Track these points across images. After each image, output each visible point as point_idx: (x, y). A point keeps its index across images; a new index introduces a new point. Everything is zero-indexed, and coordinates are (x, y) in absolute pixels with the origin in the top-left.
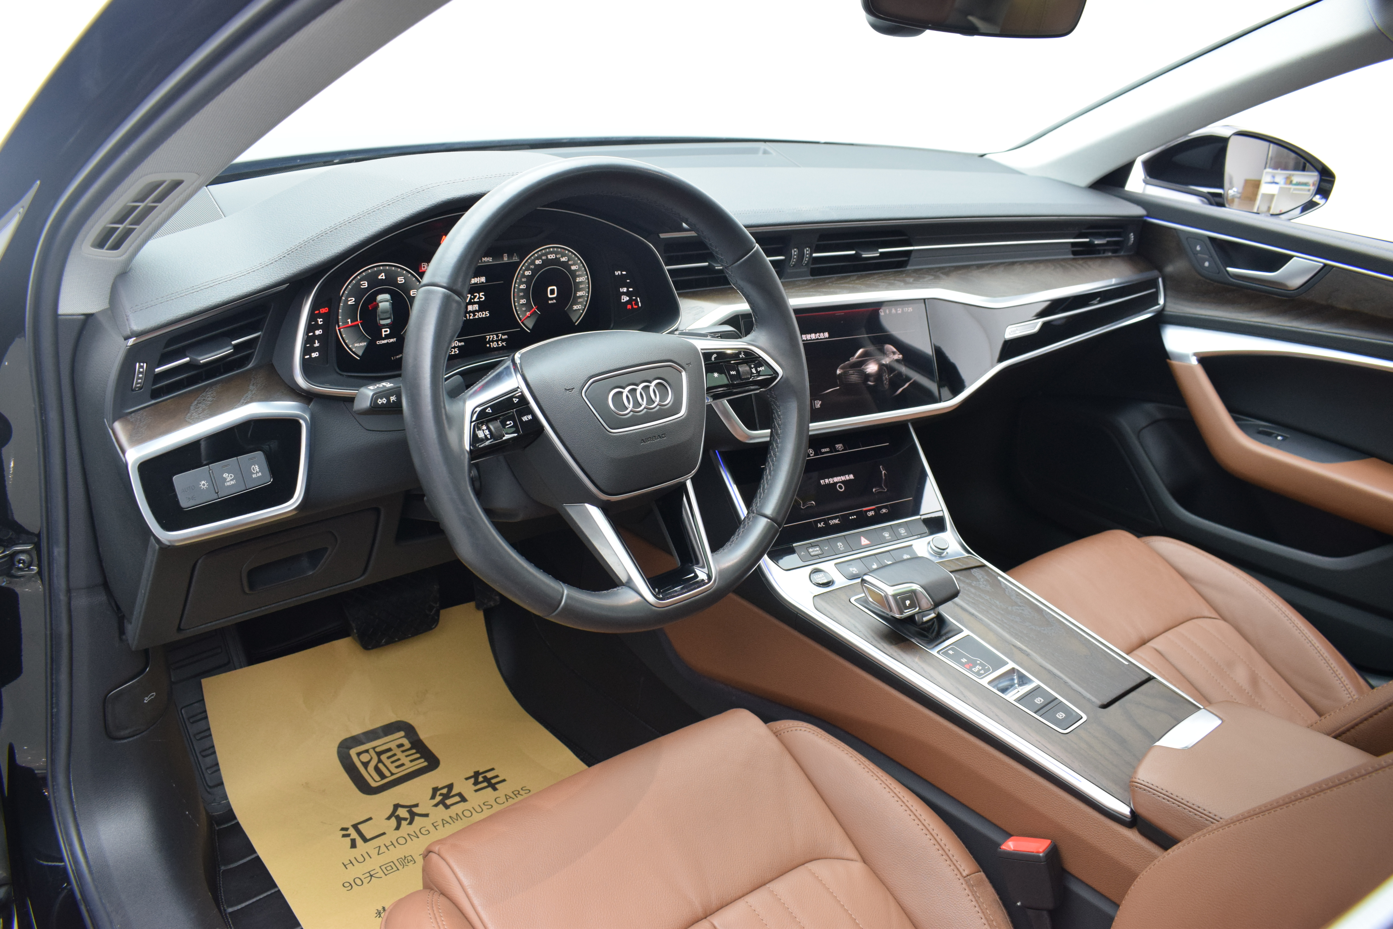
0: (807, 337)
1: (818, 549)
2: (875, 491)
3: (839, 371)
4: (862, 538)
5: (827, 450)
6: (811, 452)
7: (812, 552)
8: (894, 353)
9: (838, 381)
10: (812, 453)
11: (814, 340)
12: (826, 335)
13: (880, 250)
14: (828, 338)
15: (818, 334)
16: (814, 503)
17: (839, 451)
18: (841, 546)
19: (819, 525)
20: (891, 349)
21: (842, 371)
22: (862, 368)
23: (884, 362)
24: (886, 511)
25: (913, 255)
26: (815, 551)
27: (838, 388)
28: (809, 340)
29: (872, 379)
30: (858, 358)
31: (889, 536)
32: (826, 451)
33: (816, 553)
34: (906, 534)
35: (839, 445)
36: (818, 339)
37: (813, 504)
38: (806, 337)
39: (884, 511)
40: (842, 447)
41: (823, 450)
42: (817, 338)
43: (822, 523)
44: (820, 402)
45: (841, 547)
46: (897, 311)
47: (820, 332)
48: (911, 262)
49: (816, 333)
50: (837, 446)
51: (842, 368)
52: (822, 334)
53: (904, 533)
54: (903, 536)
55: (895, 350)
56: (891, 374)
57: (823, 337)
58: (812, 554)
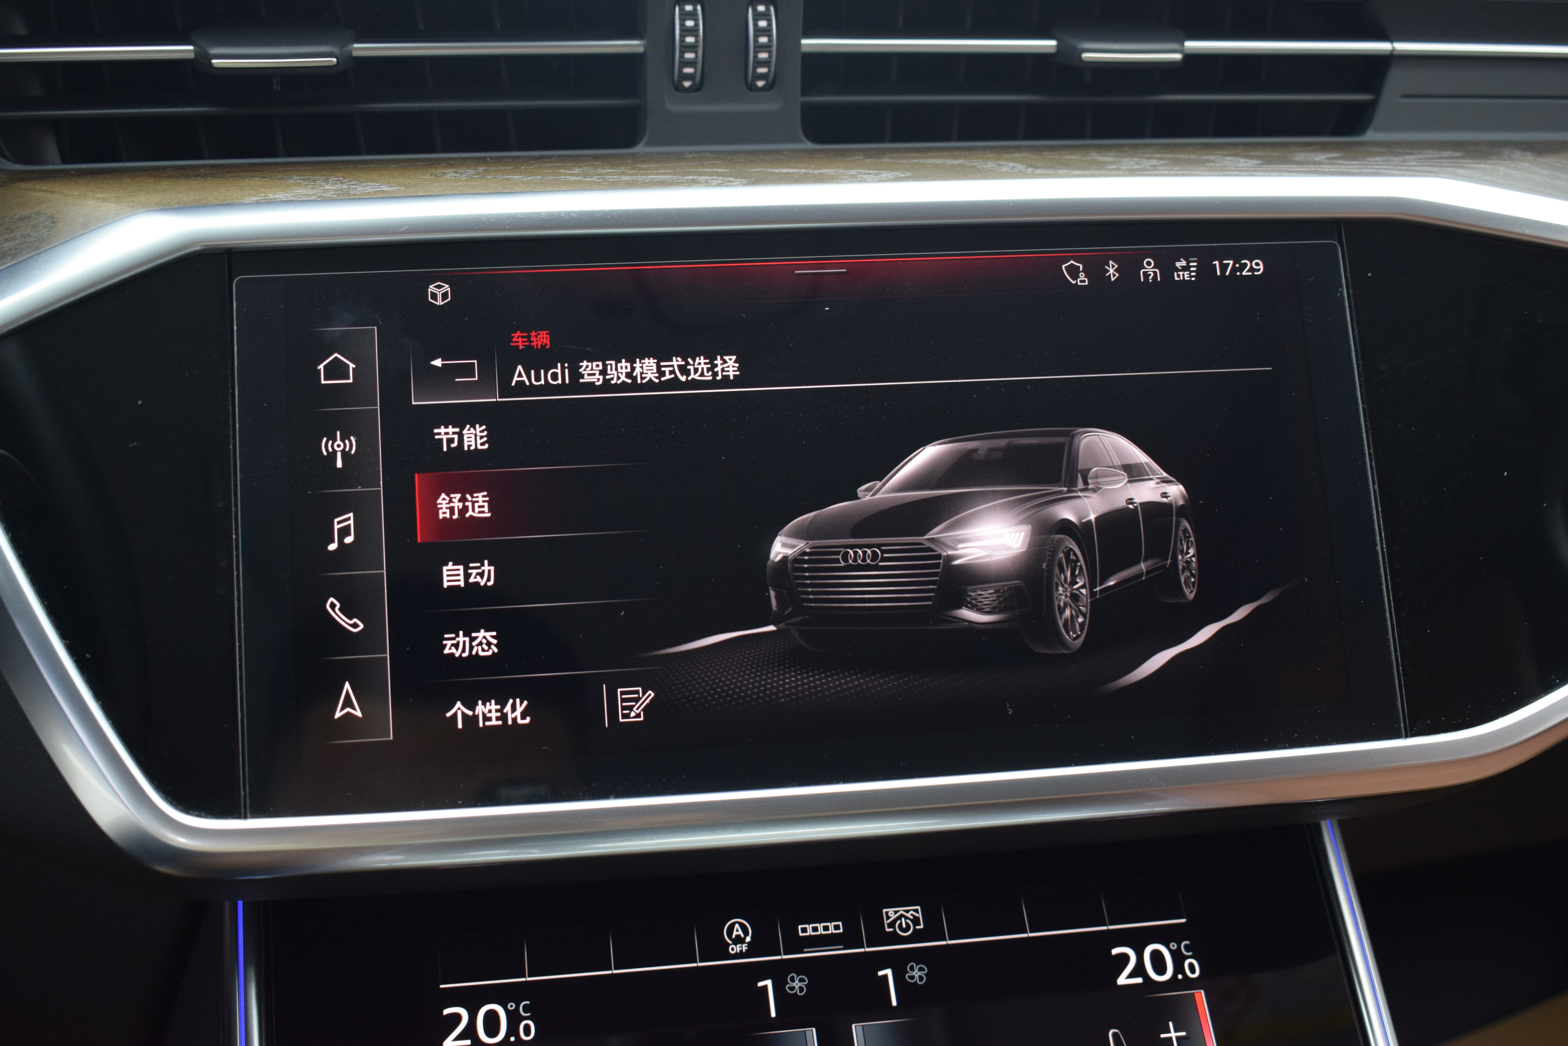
0: (612, 373)
3: (784, 545)
5: (833, 928)
6: (738, 932)
8: (1134, 473)
9: (772, 594)
10: (739, 940)
11: (650, 385)
12: (729, 366)
13: (1192, 45)
14: (737, 382)
15: (677, 362)
17: (895, 939)
20: (1118, 451)
21: (801, 545)
22: (933, 533)
23: (1066, 512)
25: (1395, 79)
27: (771, 628)
28: (623, 387)
29: (986, 595)
30: (911, 484)
32: (821, 931)
35: (901, 910)
36: (674, 383)
38: (603, 372)
40: (916, 921)
41: (808, 930)
42: (668, 377)
44: (652, 694)
46: (1167, 268)
47: (689, 353)
48: (1381, 113)
49: (662, 356)
50: (891, 913)
51: (799, 534)
52: (701, 362)
55: (1140, 457)
56: (1104, 579)
57: (708, 377)
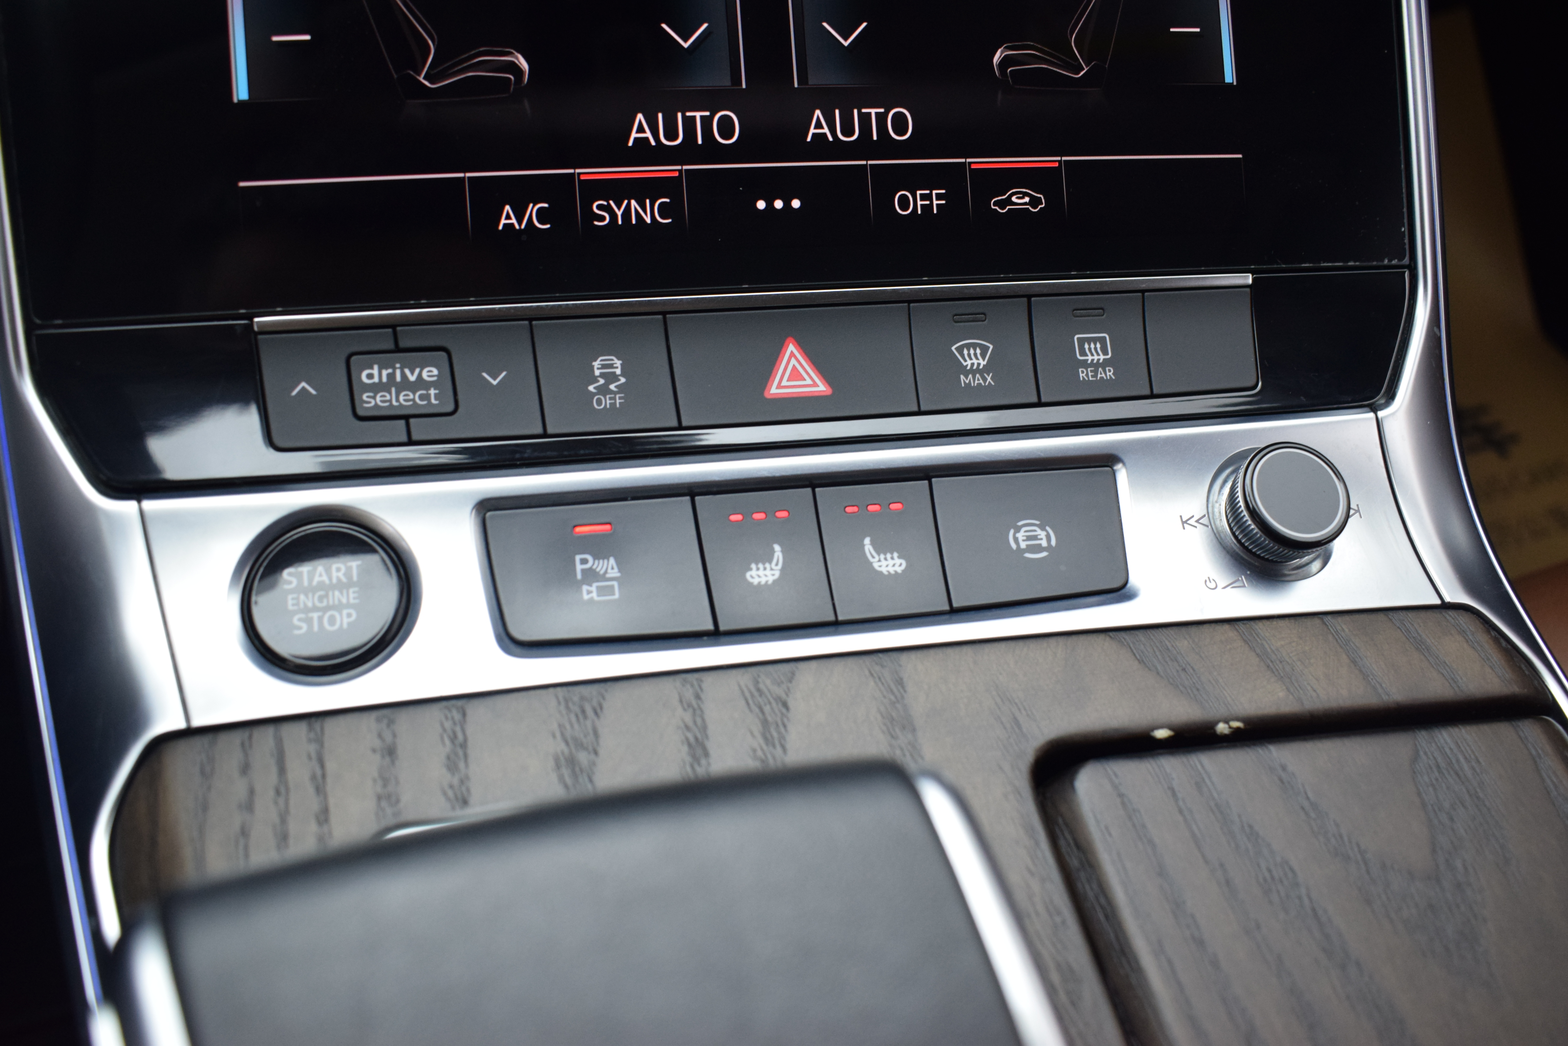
1: (430, 373)
2: (1006, 62)
4: (791, 348)
7: (376, 388)
16: (524, 65)
18: (611, 378)
19: (507, 218)
24: (1034, 202)
26: (406, 385)
31: (987, 369)
33: (405, 400)
34: (1110, 373)
37: (515, 69)
39: (1020, 201)
43: (532, 210)
45: (604, 390)
53: (1096, 365)
54: (1086, 383)
58: (369, 402)
